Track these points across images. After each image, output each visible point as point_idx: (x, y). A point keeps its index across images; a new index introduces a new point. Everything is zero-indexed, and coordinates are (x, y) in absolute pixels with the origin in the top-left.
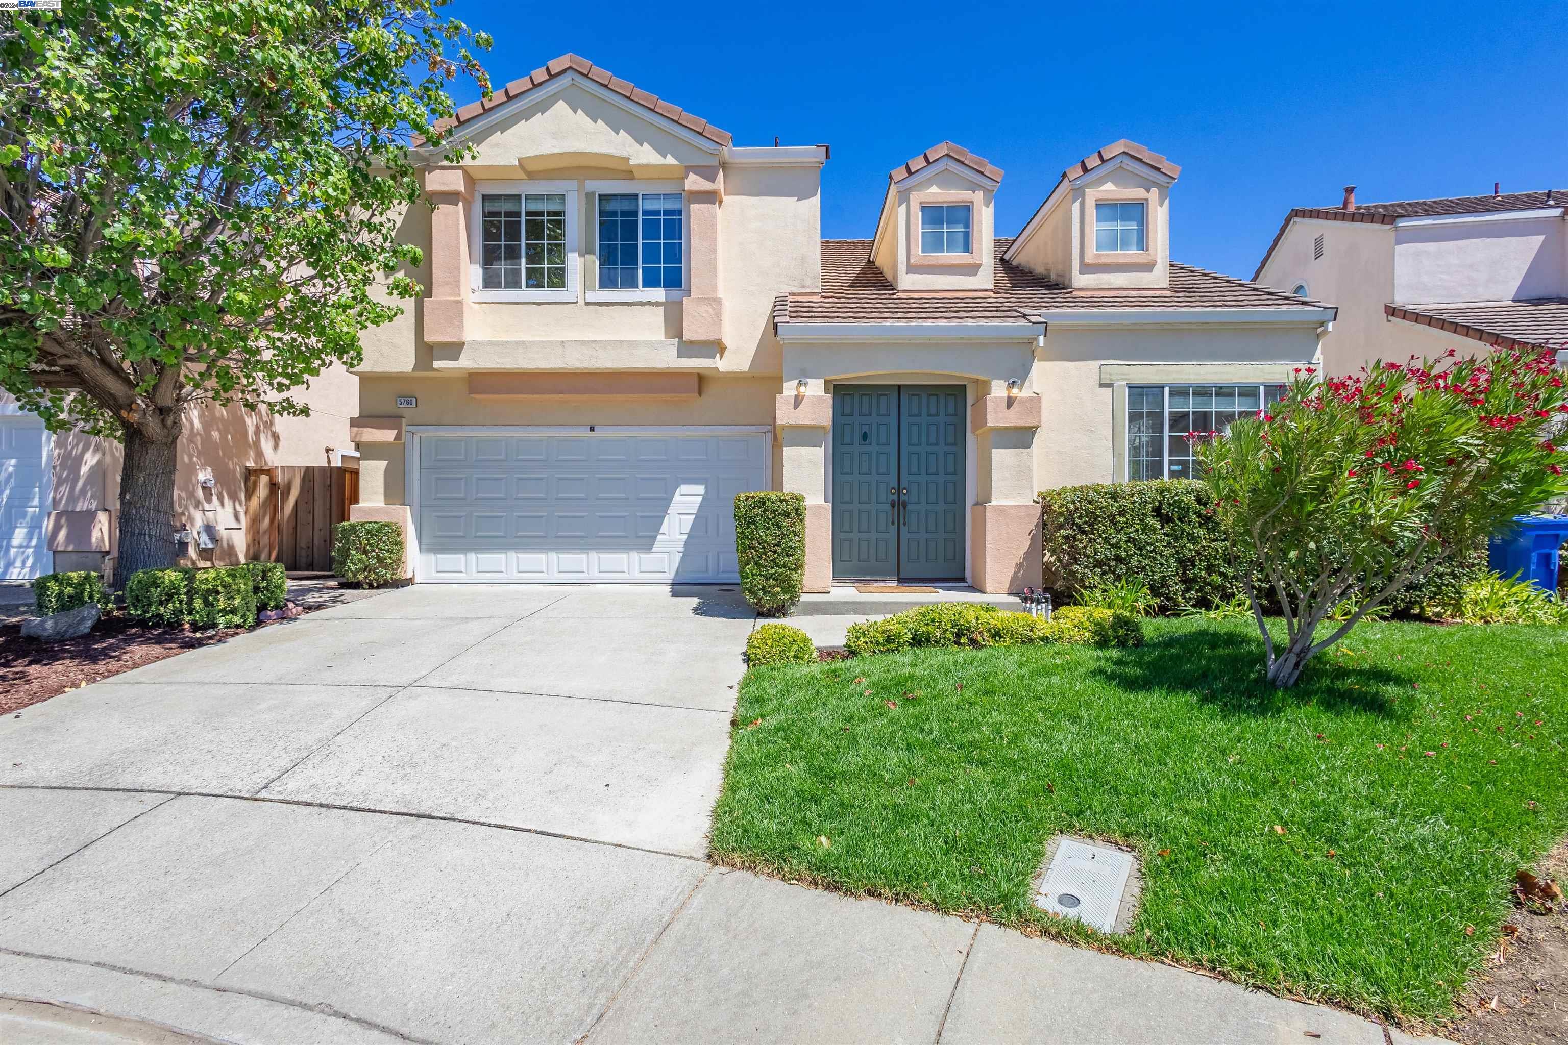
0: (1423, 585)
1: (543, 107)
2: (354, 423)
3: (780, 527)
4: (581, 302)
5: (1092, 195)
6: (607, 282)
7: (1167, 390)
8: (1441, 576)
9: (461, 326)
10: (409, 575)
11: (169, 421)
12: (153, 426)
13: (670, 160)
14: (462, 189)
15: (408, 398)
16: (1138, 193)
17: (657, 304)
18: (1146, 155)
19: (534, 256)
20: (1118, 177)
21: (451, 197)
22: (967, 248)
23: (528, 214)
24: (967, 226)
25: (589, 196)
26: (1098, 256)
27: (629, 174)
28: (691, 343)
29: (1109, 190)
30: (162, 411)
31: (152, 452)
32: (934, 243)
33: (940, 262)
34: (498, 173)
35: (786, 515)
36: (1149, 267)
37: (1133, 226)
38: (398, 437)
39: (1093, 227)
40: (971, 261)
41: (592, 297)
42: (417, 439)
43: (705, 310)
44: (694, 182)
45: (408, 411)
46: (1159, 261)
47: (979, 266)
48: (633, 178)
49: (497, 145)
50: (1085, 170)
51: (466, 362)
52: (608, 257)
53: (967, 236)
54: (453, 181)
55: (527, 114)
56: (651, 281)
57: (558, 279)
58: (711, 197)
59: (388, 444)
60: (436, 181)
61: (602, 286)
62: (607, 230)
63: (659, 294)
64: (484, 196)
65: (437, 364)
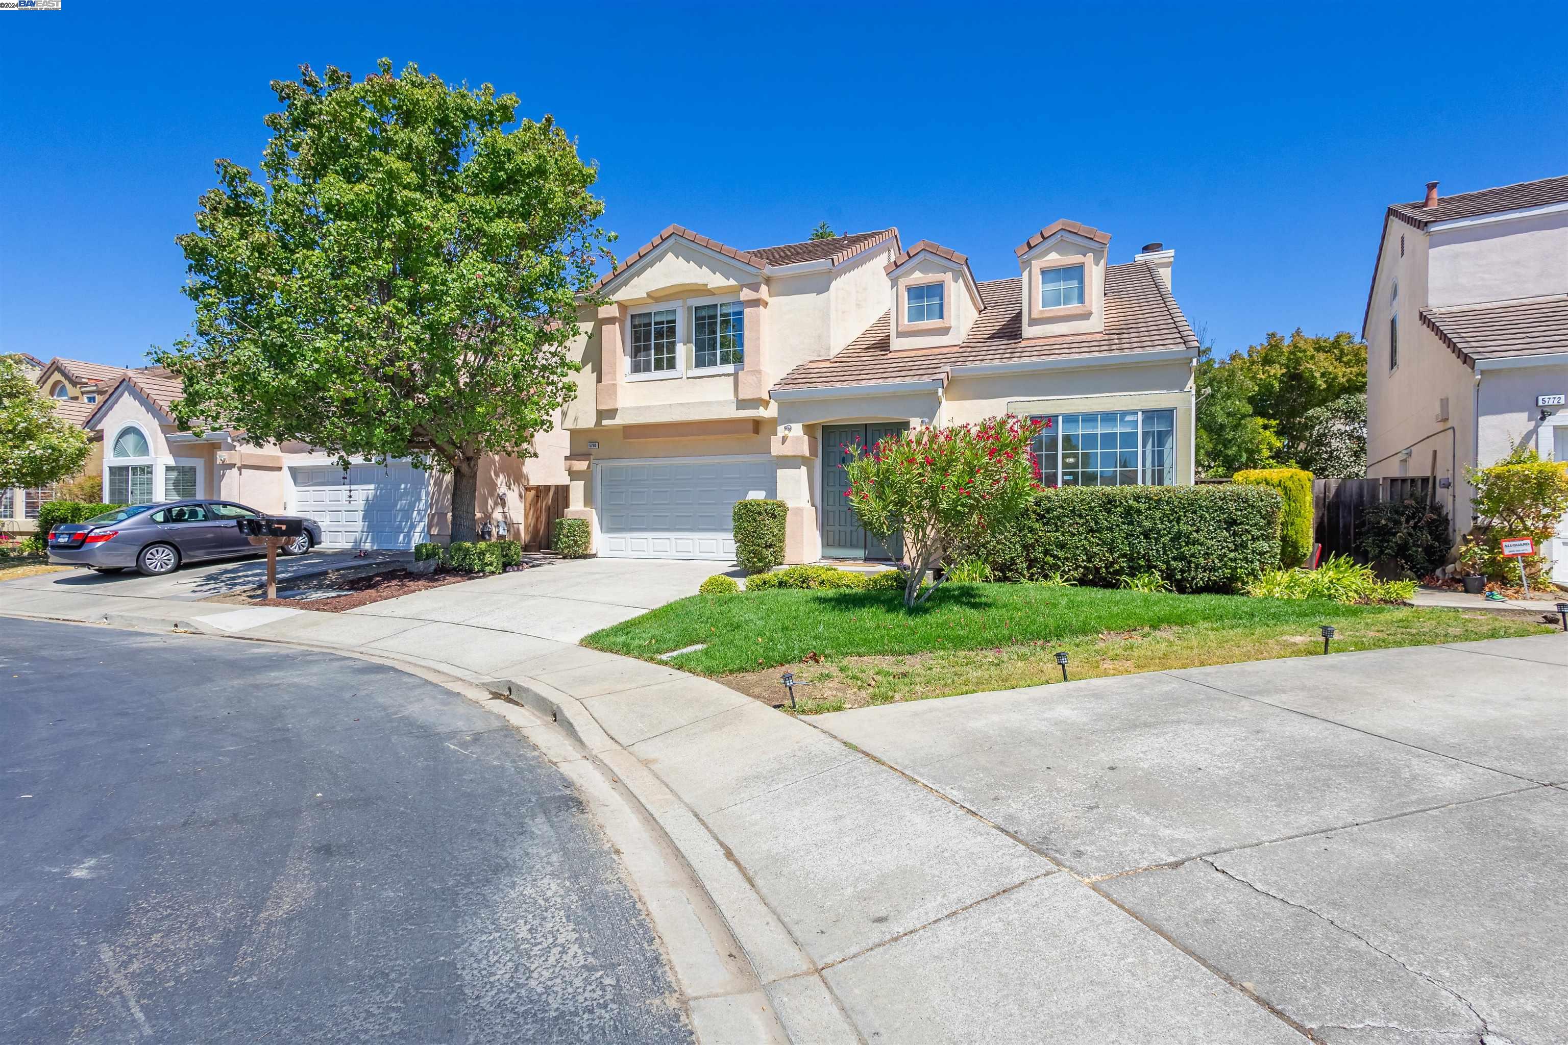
0: (1220, 568)
1: (660, 258)
2: (566, 458)
3: (756, 521)
4: (685, 377)
5: (1037, 265)
6: (700, 363)
7: (1060, 418)
8: (1234, 560)
9: (616, 399)
10: (594, 552)
11: (472, 465)
12: (465, 468)
13: (732, 282)
14: (617, 315)
15: (594, 443)
16: (1074, 259)
17: (729, 375)
18: (1083, 229)
19: (659, 349)
20: (1060, 248)
21: (611, 321)
22: (941, 317)
23: (656, 323)
24: (941, 299)
25: (689, 308)
26: (1042, 312)
27: (711, 293)
28: (744, 400)
29: (1054, 259)
30: (469, 459)
31: (464, 482)
32: (917, 314)
33: (920, 328)
34: (637, 302)
35: (760, 513)
36: (1087, 316)
37: (1075, 284)
38: (589, 467)
39: (1039, 287)
40: (943, 325)
41: (690, 374)
42: (599, 467)
43: (752, 379)
44: (746, 294)
45: (594, 451)
46: (1095, 310)
47: (949, 328)
48: (714, 294)
49: (635, 286)
50: (1030, 247)
51: (619, 421)
52: (700, 347)
53: (941, 306)
54: (614, 311)
55: (651, 264)
56: (725, 360)
57: (671, 364)
58: (756, 303)
59: (584, 471)
60: (604, 312)
61: (697, 366)
62: (699, 328)
63: (730, 368)
64: (632, 316)
65: (604, 422)
